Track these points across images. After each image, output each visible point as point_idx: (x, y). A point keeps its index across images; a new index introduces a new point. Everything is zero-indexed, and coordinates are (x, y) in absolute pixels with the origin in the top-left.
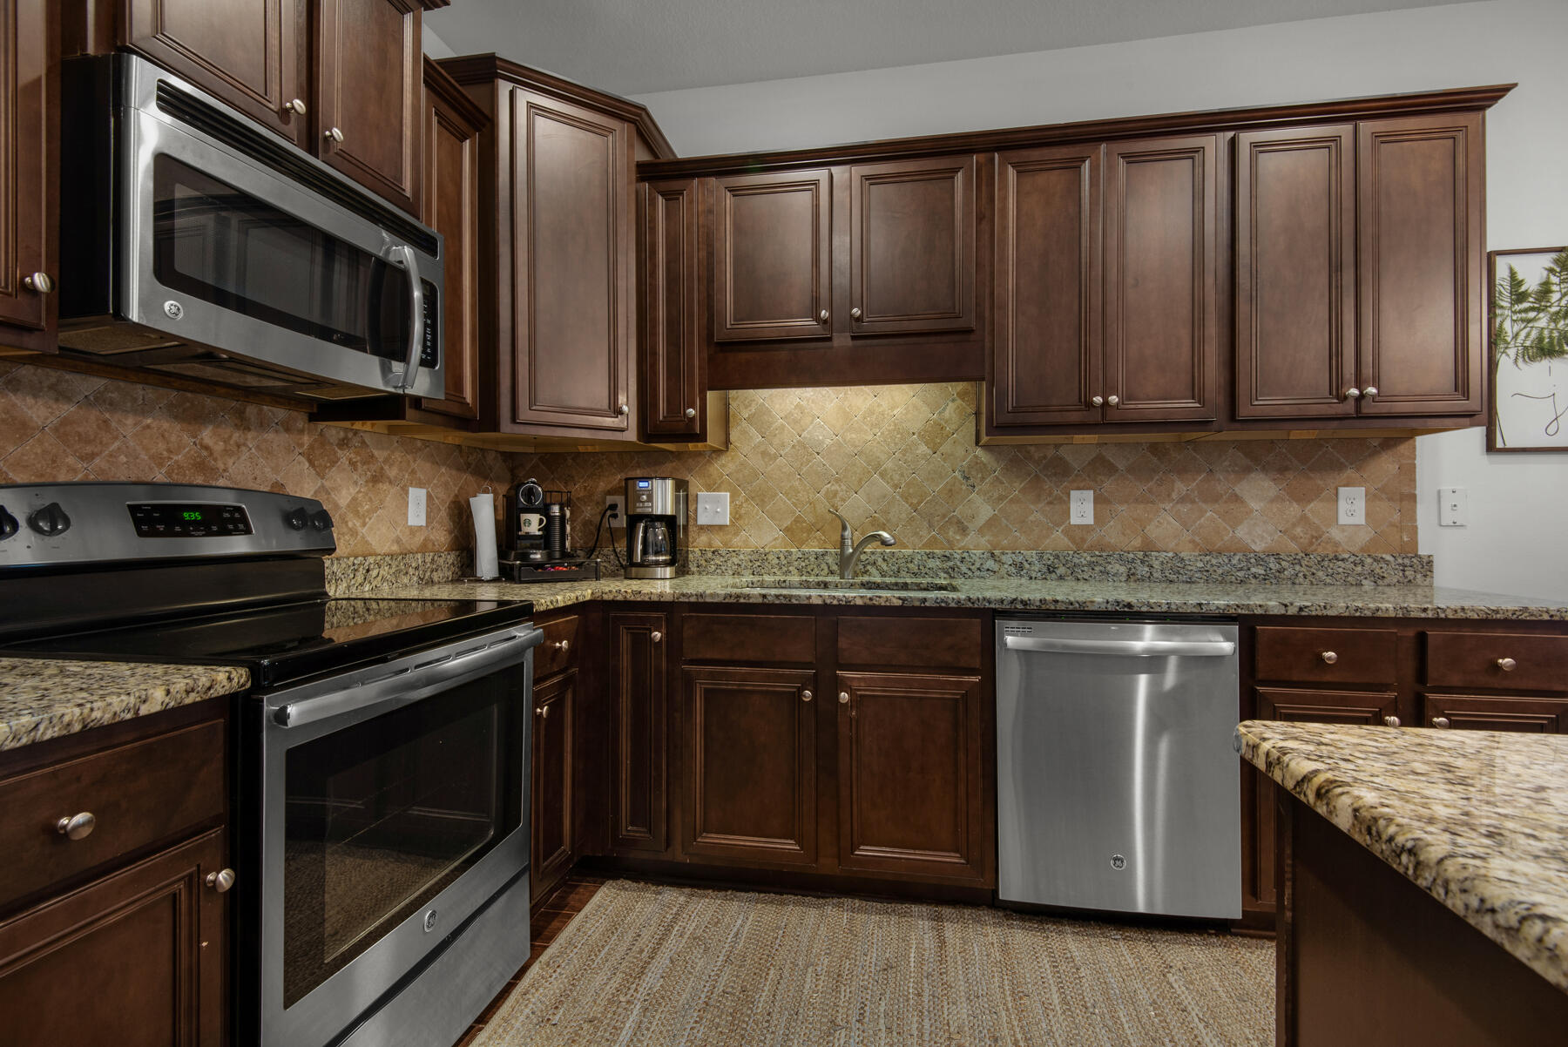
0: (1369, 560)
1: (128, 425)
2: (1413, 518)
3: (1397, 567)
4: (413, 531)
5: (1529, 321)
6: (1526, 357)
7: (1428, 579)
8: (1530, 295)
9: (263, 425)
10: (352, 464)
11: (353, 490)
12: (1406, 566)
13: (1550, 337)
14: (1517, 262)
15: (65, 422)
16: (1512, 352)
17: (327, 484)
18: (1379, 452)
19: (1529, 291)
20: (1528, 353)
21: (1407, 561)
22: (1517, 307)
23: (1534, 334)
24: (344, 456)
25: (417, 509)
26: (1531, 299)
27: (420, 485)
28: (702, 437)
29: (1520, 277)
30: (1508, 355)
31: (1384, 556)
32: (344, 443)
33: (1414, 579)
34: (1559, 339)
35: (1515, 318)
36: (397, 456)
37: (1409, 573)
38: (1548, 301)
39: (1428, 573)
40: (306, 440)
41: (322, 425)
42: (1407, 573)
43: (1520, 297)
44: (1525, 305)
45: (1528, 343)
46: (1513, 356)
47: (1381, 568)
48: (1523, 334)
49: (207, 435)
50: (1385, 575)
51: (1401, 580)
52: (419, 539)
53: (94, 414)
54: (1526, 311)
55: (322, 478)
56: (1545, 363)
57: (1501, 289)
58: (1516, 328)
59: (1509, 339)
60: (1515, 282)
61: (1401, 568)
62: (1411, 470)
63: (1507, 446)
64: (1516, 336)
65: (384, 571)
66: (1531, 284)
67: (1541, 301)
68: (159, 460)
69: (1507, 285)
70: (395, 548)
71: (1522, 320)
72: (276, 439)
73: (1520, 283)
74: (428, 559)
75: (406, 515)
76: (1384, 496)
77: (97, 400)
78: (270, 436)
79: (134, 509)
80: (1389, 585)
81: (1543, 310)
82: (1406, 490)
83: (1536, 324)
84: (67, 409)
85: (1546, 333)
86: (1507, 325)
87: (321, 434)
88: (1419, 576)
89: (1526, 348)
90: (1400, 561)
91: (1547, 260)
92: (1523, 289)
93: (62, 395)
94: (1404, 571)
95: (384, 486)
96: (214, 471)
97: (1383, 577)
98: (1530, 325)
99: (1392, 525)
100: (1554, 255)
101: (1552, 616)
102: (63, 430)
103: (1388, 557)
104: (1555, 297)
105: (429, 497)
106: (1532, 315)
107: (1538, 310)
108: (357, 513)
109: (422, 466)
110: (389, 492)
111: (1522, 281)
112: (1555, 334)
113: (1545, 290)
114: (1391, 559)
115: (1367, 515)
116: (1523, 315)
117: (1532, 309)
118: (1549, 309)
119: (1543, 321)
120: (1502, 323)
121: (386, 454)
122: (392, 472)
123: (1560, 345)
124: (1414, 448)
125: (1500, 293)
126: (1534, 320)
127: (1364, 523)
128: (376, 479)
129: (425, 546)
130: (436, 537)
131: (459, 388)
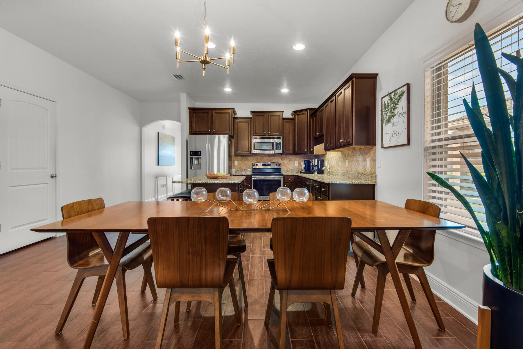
1: (264, 158)
2: (375, 165)
4: (296, 167)
9: (276, 156)
10: (287, 159)
11: (287, 162)
14: (385, 99)
15: (260, 158)
16: (385, 122)
17: (284, 161)
18: (371, 150)
19: (387, 106)
20: (387, 122)
24: (286, 158)
25: (296, 163)
27: (297, 161)
28: (313, 153)
32: (286, 157)
36: (294, 158)
40: (281, 157)
41: (283, 156)
43: (386, 108)
45: (387, 120)
46: (385, 124)
48: (386, 118)
49: (271, 158)
51: (371, 180)
53: (262, 157)
54: (386, 111)
55: (283, 161)
56: (389, 124)
58: (385, 116)
59: (384, 120)
61: (371, 177)
62: (375, 153)
63: (384, 147)
65: (290, 171)
67: (388, 108)
68: (267, 160)
69: (384, 106)
70: (293, 168)
71: (386, 114)
72: (277, 157)
74: (298, 170)
75: (295, 165)
76: (372, 160)
77: (263, 156)
79: (262, 164)
82: (374, 159)
84: (260, 157)
87: (283, 157)
93: (260, 156)
95: (291, 161)
96: (271, 161)
99: (372, 167)
100: (389, 95)
102: (260, 159)
105: (299, 162)
108: (287, 165)
109: (298, 159)
110: (292, 162)
111: (386, 104)
112: (390, 116)
113: (389, 105)
115: (370, 164)
118: (389, 110)
119: (389, 113)
120: (383, 116)
121: (291, 158)
122: (293, 160)
123: (391, 119)
124: (375, 148)
125: (383, 108)
127: (369, 166)
128: (290, 161)
129: (298, 168)
130: (300, 167)
131: (290, 150)
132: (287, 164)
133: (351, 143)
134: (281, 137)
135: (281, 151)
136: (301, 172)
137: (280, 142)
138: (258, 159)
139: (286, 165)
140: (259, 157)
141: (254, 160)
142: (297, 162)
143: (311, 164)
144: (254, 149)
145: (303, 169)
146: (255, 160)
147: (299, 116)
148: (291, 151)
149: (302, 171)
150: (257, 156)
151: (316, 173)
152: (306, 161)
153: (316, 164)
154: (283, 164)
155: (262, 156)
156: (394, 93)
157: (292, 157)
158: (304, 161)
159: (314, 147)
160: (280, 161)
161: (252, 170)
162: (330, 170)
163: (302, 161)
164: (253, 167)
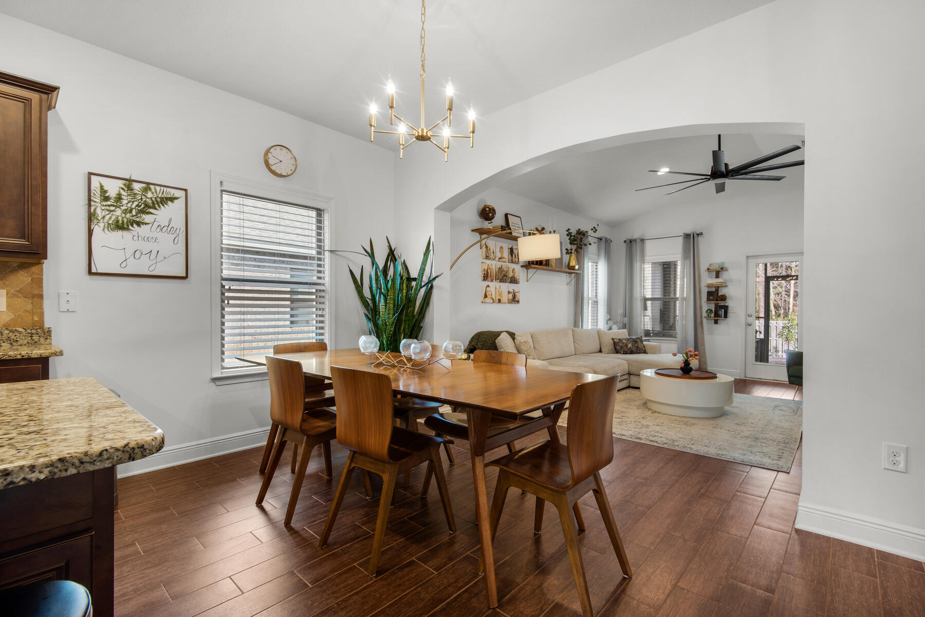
0: (7, 332)
2: (41, 307)
3: (27, 334)
5: (111, 211)
6: (109, 229)
7: (48, 340)
8: (111, 198)
12: (33, 334)
13: (123, 221)
14: (105, 181)
16: (102, 225)
18: (17, 270)
19: (110, 196)
20: (110, 227)
21: (33, 331)
22: (104, 203)
23: (113, 218)
26: (113, 201)
29: (106, 188)
30: (99, 226)
31: (18, 329)
33: (39, 341)
34: (127, 222)
35: (103, 208)
37: (36, 338)
38: (121, 203)
39: (48, 337)
42: (34, 338)
43: (107, 199)
44: (109, 203)
45: (110, 222)
46: (102, 227)
47: (16, 336)
48: (107, 217)
50: (18, 339)
51: (30, 341)
54: (109, 206)
56: (120, 233)
57: (95, 192)
58: (104, 214)
59: (100, 218)
60: (103, 191)
61: (30, 335)
62: (40, 281)
63: (98, 272)
64: (104, 217)
66: (112, 193)
67: (117, 202)
69: (98, 191)
71: (108, 210)
73: (106, 192)
76: (20, 295)
80: (21, 345)
81: (118, 207)
82: (36, 292)
83: (114, 213)
85: (120, 218)
86: (99, 211)
88: (42, 339)
89: (109, 224)
90: (29, 331)
91: (120, 183)
92: (107, 195)
94: (32, 336)
97: (17, 341)
98: (111, 213)
99: (26, 311)
100: (123, 182)
101: (23, 356)
103: (20, 330)
104: (125, 202)
106: (112, 208)
107: (116, 207)
111: (107, 191)
112: (125, 220)
113: (119, 198)
114: (23, 330)
115: (8, 306)
116: (108, 208)
117: (113, 206)
118: (121, 207)
119: (118, 212)
120: (95, 210)
123: (128, 225)
124: (42, 270)
125: (94, 194)
126: (113, 211)
127: (5, 310)
156: (144, 185)
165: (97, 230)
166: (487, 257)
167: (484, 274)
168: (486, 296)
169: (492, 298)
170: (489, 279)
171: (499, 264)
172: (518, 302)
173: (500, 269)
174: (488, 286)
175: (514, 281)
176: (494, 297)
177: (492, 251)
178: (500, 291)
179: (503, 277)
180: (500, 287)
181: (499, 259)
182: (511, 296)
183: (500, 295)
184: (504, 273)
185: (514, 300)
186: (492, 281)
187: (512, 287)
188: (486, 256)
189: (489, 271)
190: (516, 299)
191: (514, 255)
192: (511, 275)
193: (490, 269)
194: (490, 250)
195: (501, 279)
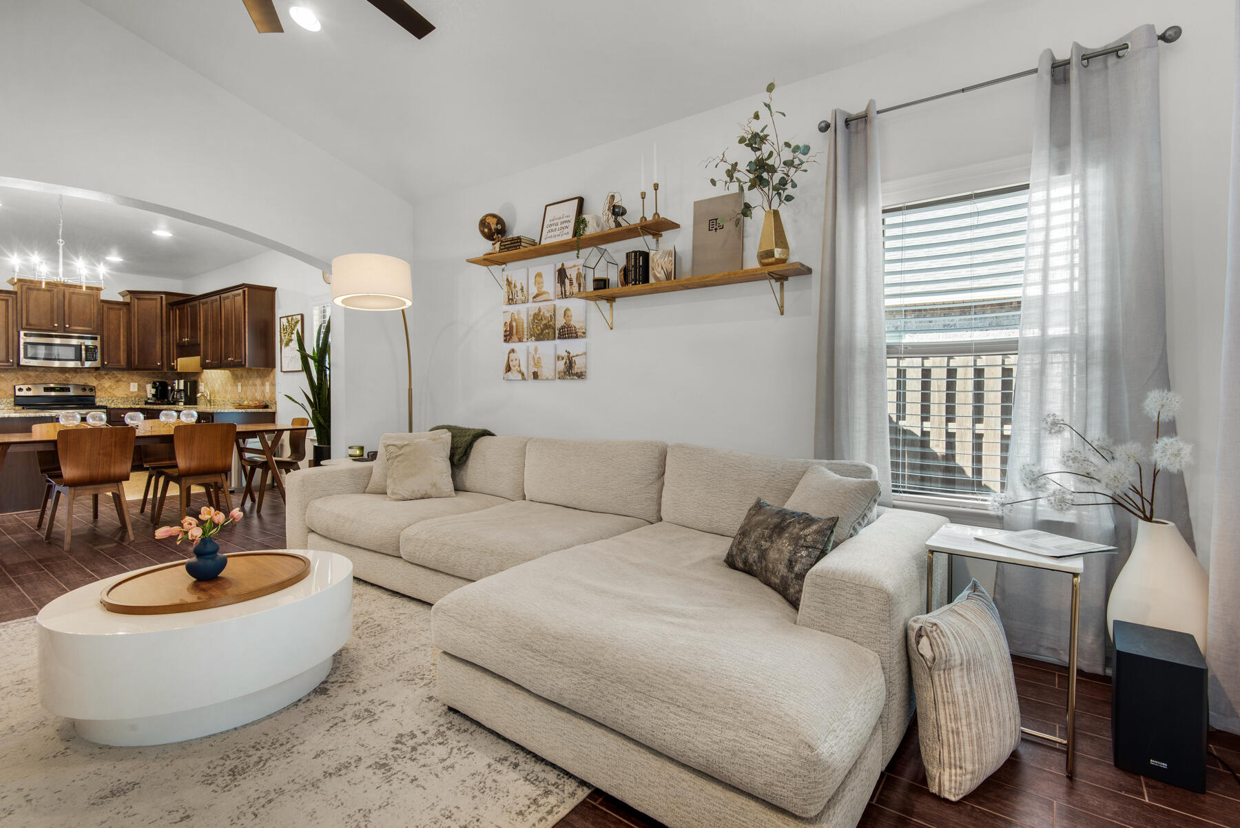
4: (132, 393)
5: (285, 336)
8: (285, 329)
10: (110, 379)
11: (110, 384)
13: (287, 341)
17: (101, 383)
24: (107, 377)
25: (134, 387)
27: (135, 382)
32: (106, 374)
40: (95, 374)
41: (101, 372)
49: (67, 375)
52: (135, 394)
53: (42, 374)
55: (99, 381)
62: (274, 377)
65: (120, 401)
70: (126, 396)
74: (137, 399)
75: (129, 389)
77: (44, 371)
78: (84, 374)
79: (44, 388)
82: (273, 382)
84: (37, 373)
87: (102, 374)
93: (36, 371)
95: (121, 383)
96: (69, 381)
102: (37, 376)
104: (288, 329)
105: (138, 384)
106: (285, 334)
108: (111, 389)
109: (136, 378)
110: (123, 385)
121: (121, 376)
122: (124, 380)
127: (269, 392)
128: (117, 381)
129: (137, 396)
130: (142, 394)
131: (119, 361)
132: (110, 387)
133: (243, 364)
134: (99, 337)
135: (97, 364)
136: (146, 403)
137: (96, 347)
138: (30, 376)
139: (106, 390)
140: (32, 374)
141: (18, 378)
142: (136, 384)
143: (170, 388)
144: (26, 357)
145: (150, 396)
146: (20, 378)
147: (142, 302)
148: (123, 362)
149: (149, 401)
150: (28, 370)
151: (182, 404)
152: (158, 382)
153: (182, 387)
154: (99, 388)
155: (41, 372)
156: (291, 318)
157: (125, 376)
158: (154, 383)
159: (179, 359)
160: (92, 382)
161: (13, 399)
162: (210, 397)
163: (148, 383)
164: (17, 394)
165: (283, 347)
166: (511, 301)
167: (506, 331)
168: (508, 369)
169: (520, 372)
170: (515, 338)
171: (533, 307)
172: (580, 376)
173: (536, 316)
174: (513, 351)
175: (568, 333)
176: (524, 369)
177: (519, 287)
178: (536, 357)
179: (542, 330)
180: (536, 350)
181: (534, 297)
182: (561, 365)
183: (537, 363)
184: (544, 322)
185: (570, 370)
186: (520, 340)
187: (563, 346)
188: (509, 299)
189: (514, 324)
190: (576, 370)
191: (567, 282)
192: (560, 322)
193: (515, 320)
194: (515, 286)
195: (539, 335)
